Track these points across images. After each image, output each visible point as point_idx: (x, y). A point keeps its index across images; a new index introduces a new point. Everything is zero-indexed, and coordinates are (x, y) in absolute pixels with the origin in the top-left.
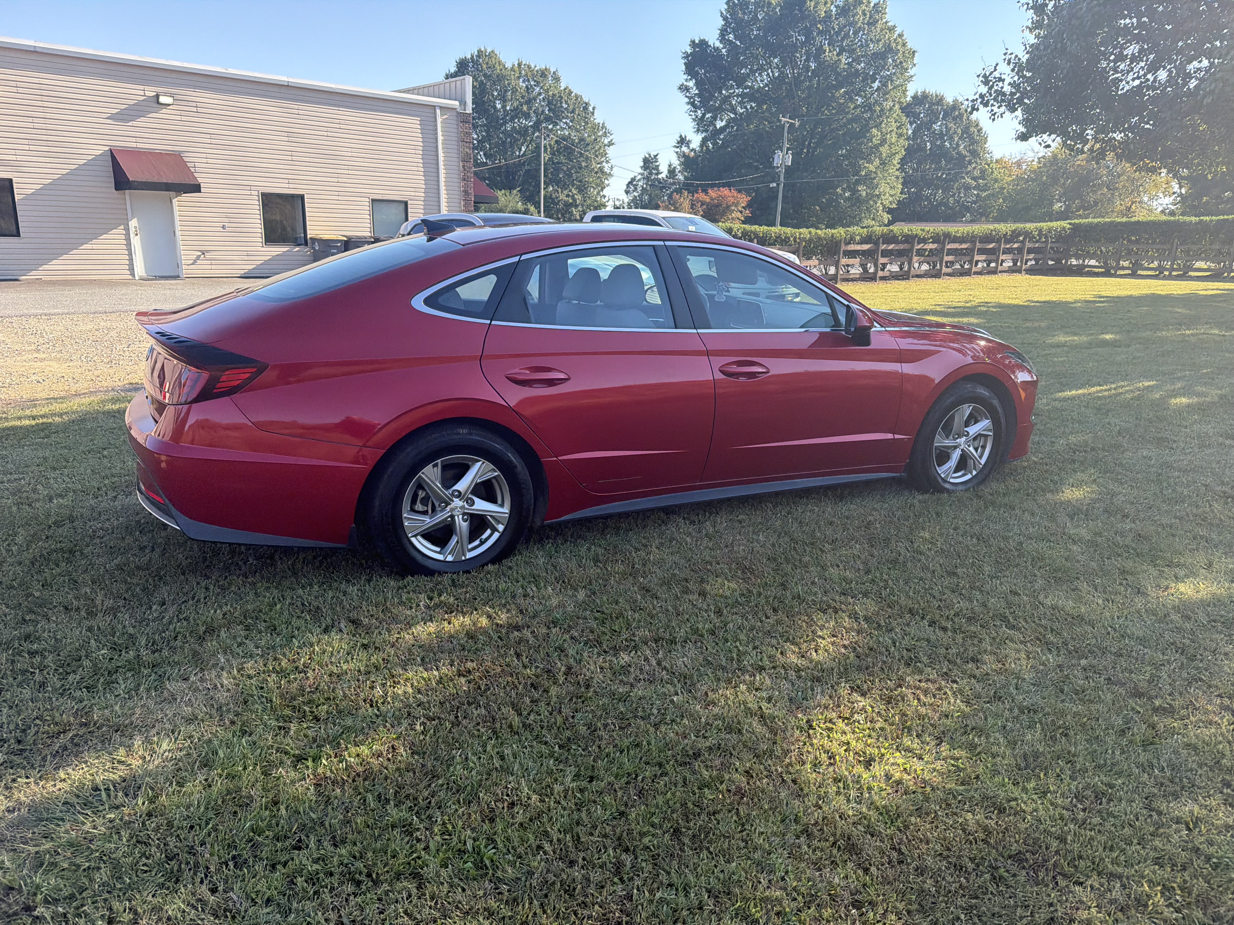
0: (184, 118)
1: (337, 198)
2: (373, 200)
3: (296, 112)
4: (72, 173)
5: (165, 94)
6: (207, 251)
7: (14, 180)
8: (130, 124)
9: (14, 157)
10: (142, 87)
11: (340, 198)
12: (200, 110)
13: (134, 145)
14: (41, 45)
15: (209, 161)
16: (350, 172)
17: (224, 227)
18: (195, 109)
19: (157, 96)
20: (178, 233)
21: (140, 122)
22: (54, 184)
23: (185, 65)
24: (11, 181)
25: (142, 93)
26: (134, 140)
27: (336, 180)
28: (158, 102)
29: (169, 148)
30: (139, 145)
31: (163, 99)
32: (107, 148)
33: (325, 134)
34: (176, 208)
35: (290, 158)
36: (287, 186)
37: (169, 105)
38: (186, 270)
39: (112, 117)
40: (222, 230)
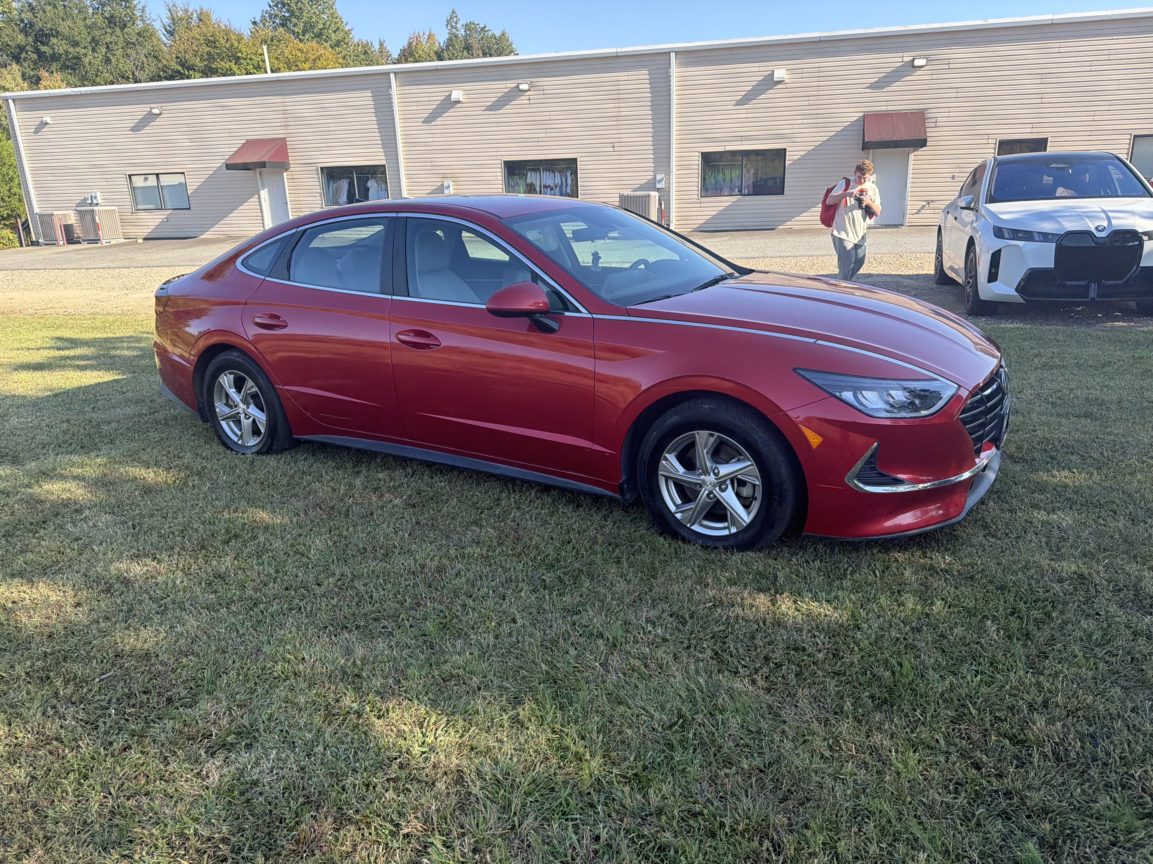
0: (934, 77)
1: (1088, 138)
2: (1135, 136)
3: (1057, 50)
4: (831, 139)
5: (920, 57)
6: (932, 201)
7: (788, 149)
8: (885, 90)
9: (790, 131)
10: (901, 54)
11: (1092, 138)
12: (951, 66)
13: (884, 108)
14: (825, 34)
15: (951, 114)
16: (1111, 108)
17: (953, 177)
18: (946, 67)
19: (913, 60)
20: (909, 185)
21: (896, 87)
22: (816, 149)
23: (945, 25)
24: (785, 149)
25: (900, 60)
26: (885, 103)
27: (1091, 118)
28: (913, 67)
29: (916, 107)
30: (889, 108)
31: (918, 62)
32: (861, 114)
33: (1088, 69)
34: (911, 162)
35: (1039, 101)
36: (1030, 130)
37: (923, 66)
38: (909, 219)
39: (873, 86)
40: (951, 180)
